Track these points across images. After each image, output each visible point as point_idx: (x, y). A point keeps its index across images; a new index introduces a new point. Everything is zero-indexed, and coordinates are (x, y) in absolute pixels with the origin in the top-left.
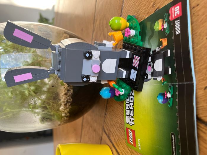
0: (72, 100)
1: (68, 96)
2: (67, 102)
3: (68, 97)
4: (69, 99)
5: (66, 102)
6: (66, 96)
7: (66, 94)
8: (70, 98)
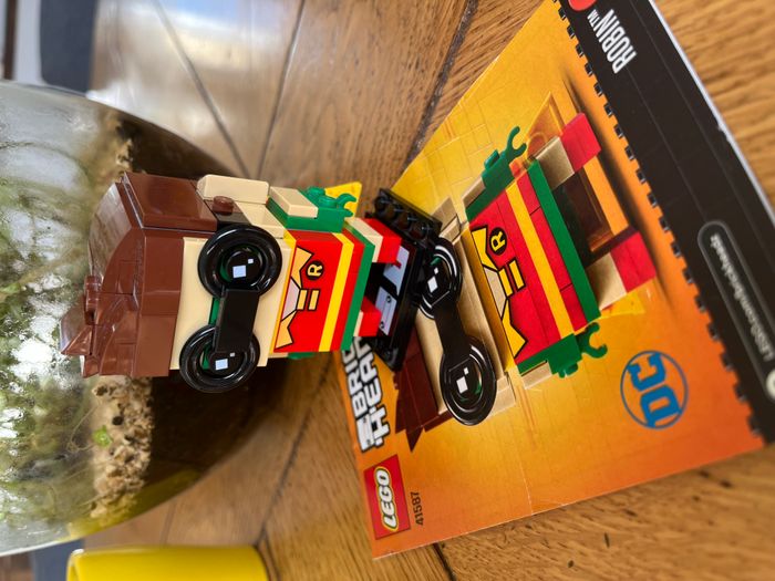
0: (142, 483)
1: (128, 477)
2: (122, 492)
3: (126, 480)
4: (131, 484)
5: (115, 496)
6: (118, 478)
7: (117, 473)
8: (136, 480)
